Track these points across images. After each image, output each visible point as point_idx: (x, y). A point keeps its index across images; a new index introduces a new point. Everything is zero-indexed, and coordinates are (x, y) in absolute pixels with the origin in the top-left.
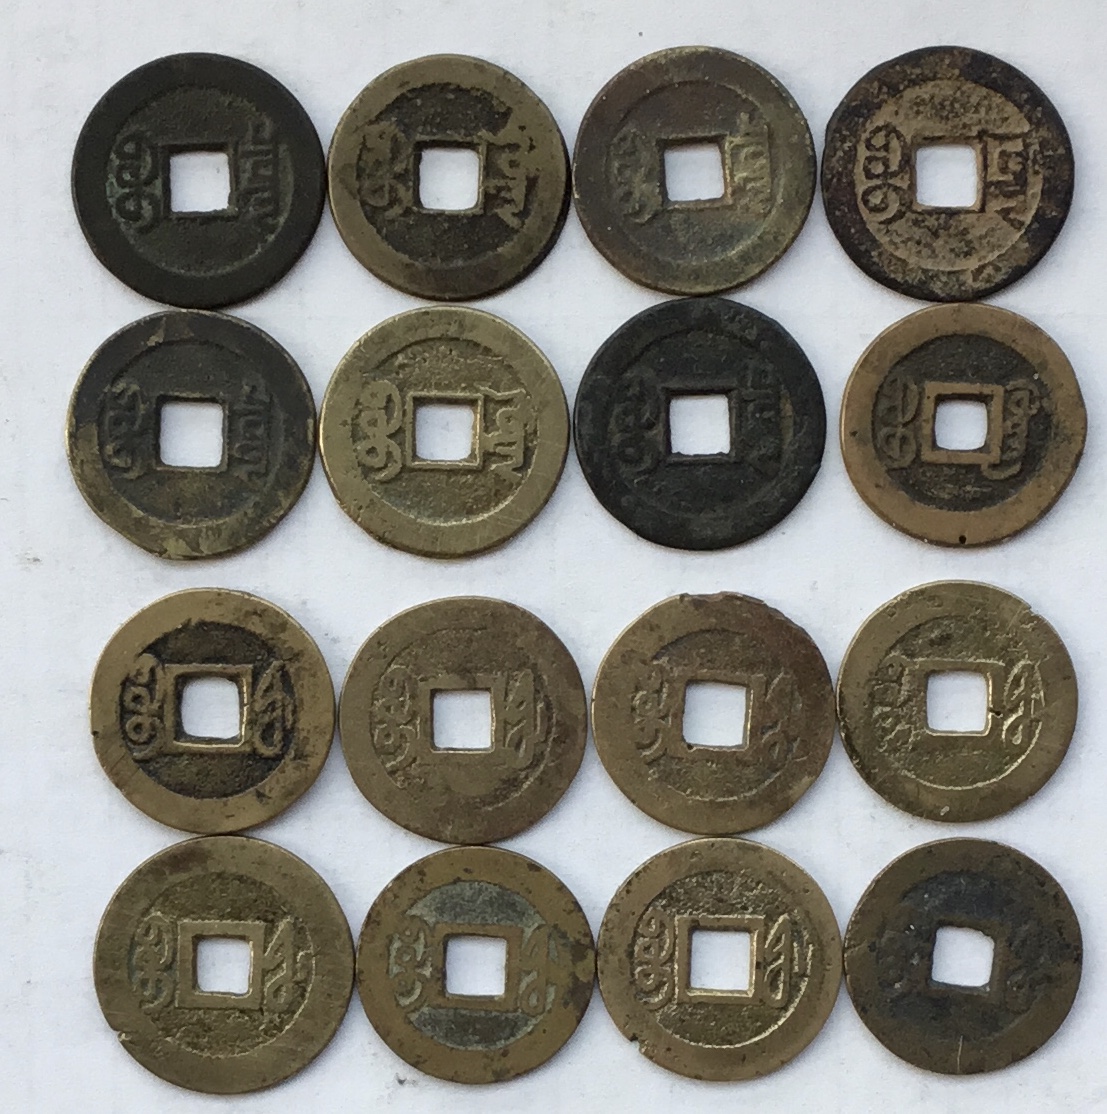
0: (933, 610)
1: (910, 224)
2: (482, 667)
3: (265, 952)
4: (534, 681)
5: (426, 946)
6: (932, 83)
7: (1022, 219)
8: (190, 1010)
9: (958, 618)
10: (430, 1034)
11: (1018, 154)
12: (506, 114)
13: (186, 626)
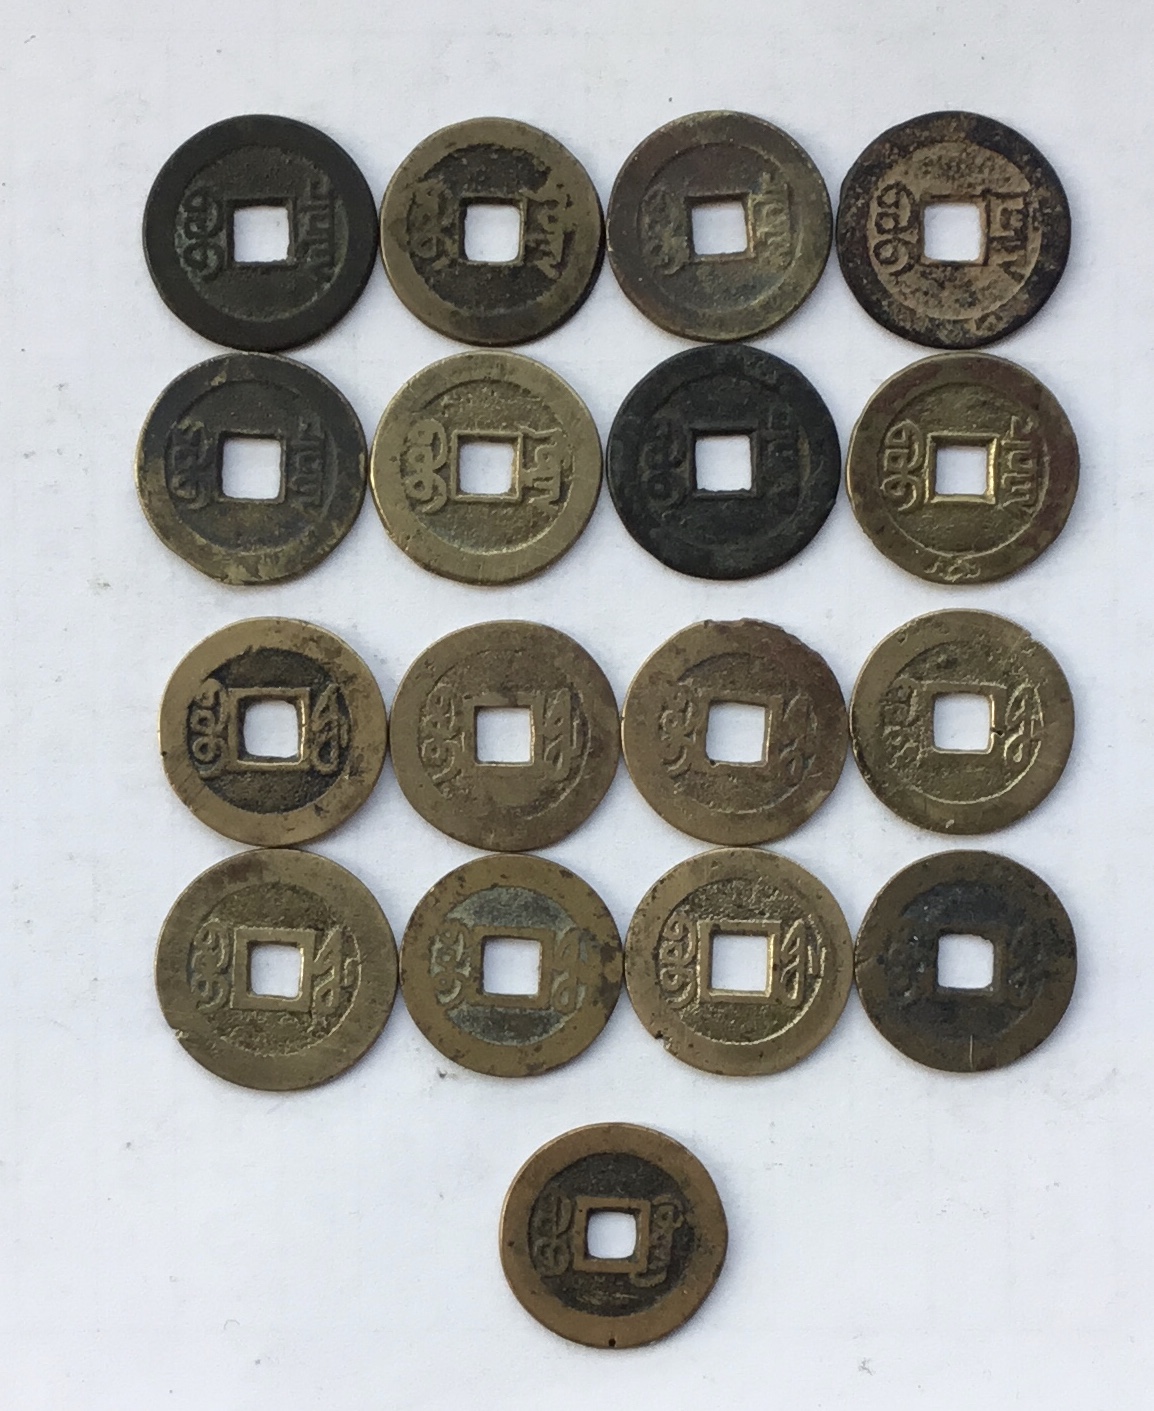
0: (939, 636)
1: (919, 275)
2: (521, 687)
3: (315, 958)
4: (571, 698)
5: (465, 947)
6: (940, 145)
7: (1023, 272)
8: (244, 1011)
9: (963, 644)
10: (467, 1030)
11: (1018, 211)
12: (545, 174)
13: (247, 653)
